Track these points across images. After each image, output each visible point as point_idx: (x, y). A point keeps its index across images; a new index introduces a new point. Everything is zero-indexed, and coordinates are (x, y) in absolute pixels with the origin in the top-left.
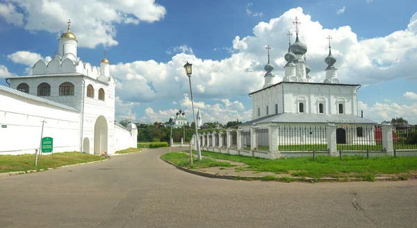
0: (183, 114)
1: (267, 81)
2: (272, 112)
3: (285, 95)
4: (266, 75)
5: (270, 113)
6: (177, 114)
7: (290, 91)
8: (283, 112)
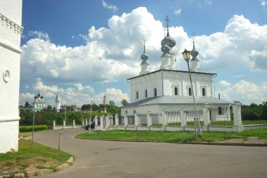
0: (42, 98)
1: (143, 69)
2: (151, 94)
3: (164, 81)
4: (142, 64)
5: (149, 96)
6: (36, 98)
7: (168, 78)
8: (163, 95)
